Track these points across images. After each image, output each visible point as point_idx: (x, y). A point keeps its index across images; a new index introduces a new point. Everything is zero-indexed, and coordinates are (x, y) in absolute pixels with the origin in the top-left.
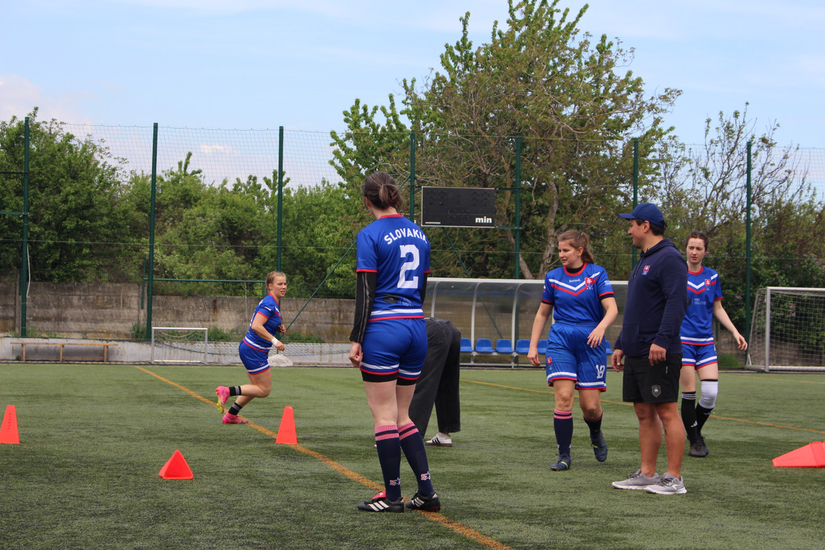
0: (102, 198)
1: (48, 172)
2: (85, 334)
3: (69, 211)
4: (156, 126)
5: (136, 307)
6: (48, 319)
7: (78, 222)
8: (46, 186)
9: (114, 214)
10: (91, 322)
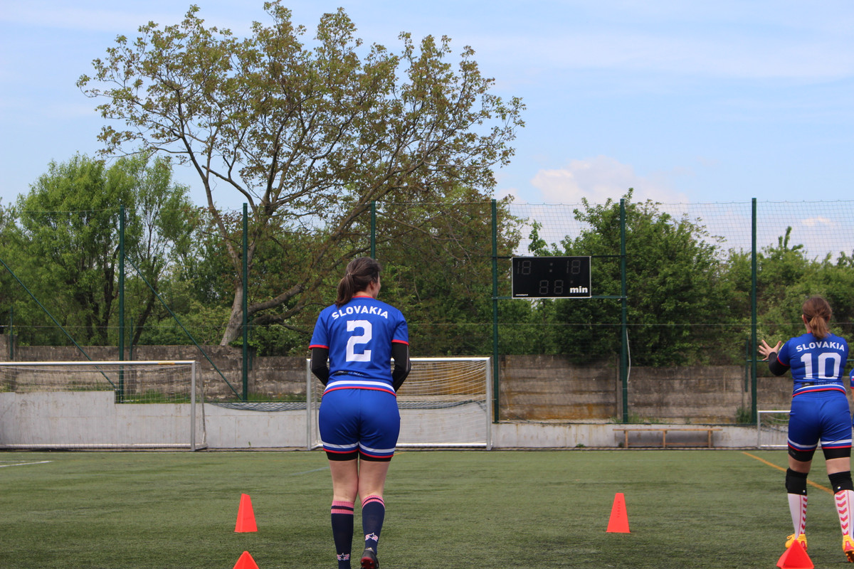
0: (700, 278)
1: (644, 254)
2: (687, 419)
3: (668, 293)
4: (754, 201)
5: (740, 390)
6: (649, 405)
7: (677, 304)
8: (644, 268)
9: (714, 294)
10: (694, 407)
